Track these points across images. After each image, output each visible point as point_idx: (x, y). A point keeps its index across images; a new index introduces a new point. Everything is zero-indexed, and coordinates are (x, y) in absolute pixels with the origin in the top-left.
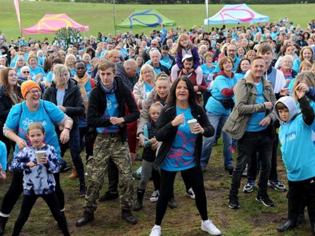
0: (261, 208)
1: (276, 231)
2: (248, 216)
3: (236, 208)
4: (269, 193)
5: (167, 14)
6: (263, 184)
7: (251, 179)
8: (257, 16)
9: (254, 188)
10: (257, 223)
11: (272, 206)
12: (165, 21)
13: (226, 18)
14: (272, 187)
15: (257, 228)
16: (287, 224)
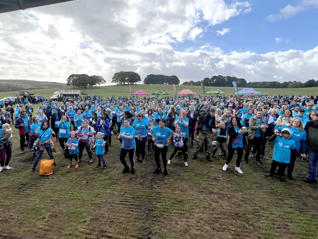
0: (257, 165)
1: (264, 175)
2: (252, 167)
3: (247, 163)
4: (261, 159)
5: (222, 90)
6: (258, 155)
7: (254, 153)
8: (256, 92)
9: (254, 156)
10: (256, 171)
11: (262, 165)
12: (221, 92)
13: (244, 92)
14: (262, 157)
15: (256, 173)
16: (269, 174)
